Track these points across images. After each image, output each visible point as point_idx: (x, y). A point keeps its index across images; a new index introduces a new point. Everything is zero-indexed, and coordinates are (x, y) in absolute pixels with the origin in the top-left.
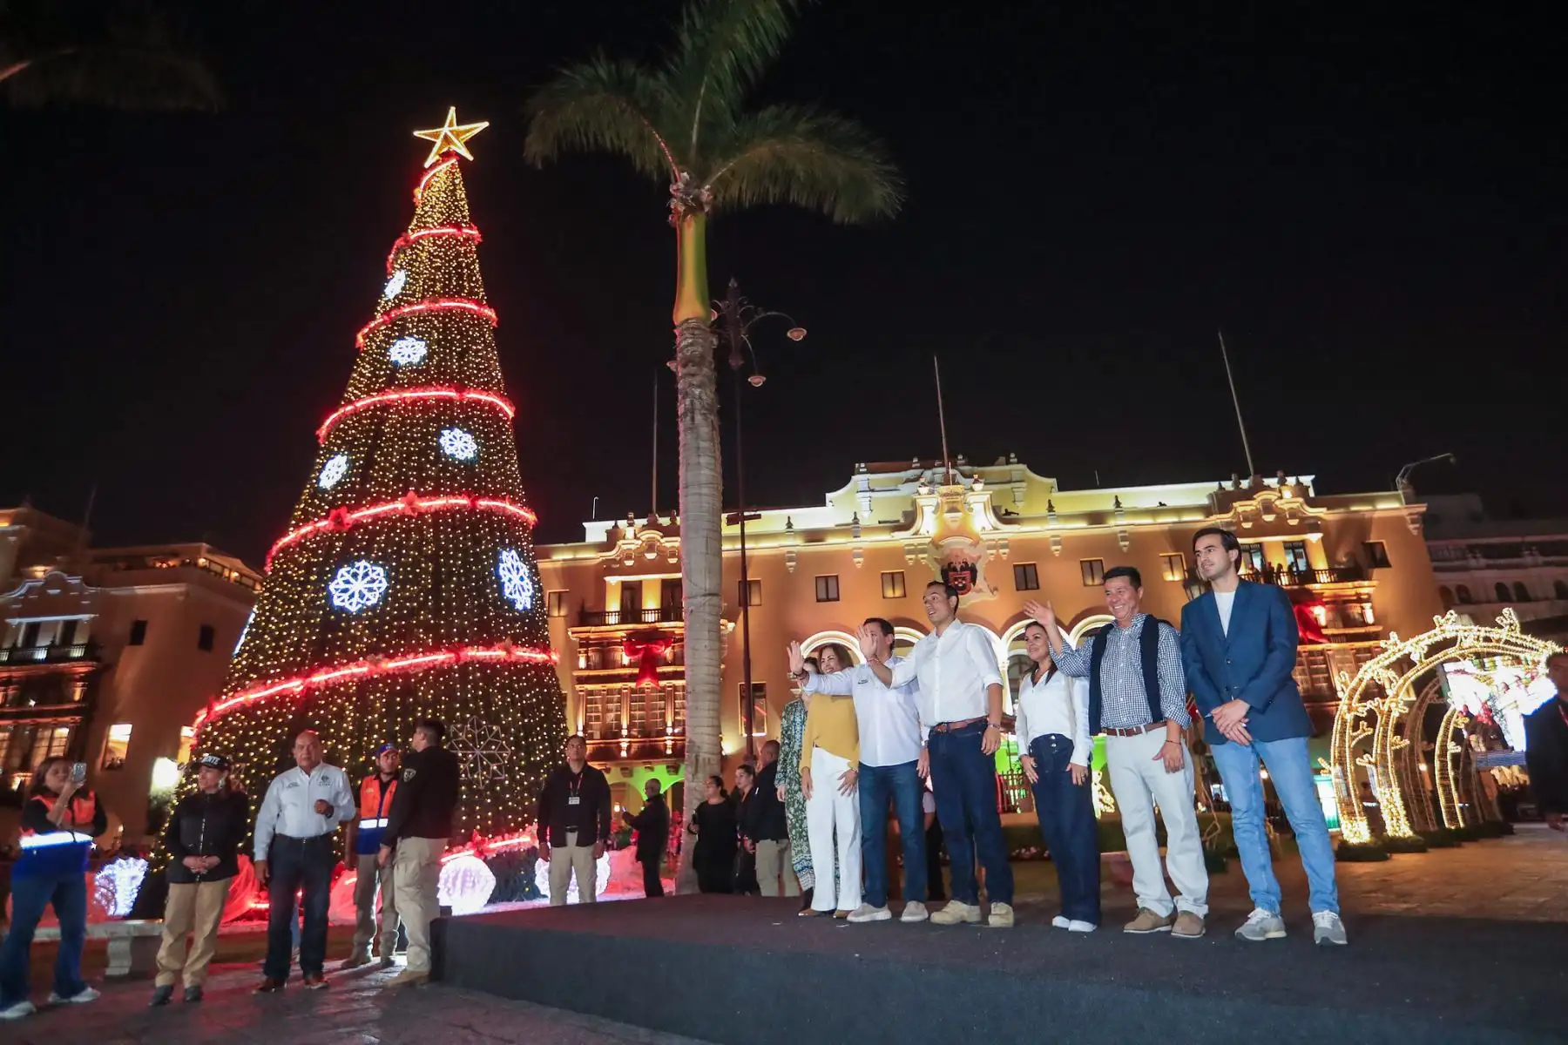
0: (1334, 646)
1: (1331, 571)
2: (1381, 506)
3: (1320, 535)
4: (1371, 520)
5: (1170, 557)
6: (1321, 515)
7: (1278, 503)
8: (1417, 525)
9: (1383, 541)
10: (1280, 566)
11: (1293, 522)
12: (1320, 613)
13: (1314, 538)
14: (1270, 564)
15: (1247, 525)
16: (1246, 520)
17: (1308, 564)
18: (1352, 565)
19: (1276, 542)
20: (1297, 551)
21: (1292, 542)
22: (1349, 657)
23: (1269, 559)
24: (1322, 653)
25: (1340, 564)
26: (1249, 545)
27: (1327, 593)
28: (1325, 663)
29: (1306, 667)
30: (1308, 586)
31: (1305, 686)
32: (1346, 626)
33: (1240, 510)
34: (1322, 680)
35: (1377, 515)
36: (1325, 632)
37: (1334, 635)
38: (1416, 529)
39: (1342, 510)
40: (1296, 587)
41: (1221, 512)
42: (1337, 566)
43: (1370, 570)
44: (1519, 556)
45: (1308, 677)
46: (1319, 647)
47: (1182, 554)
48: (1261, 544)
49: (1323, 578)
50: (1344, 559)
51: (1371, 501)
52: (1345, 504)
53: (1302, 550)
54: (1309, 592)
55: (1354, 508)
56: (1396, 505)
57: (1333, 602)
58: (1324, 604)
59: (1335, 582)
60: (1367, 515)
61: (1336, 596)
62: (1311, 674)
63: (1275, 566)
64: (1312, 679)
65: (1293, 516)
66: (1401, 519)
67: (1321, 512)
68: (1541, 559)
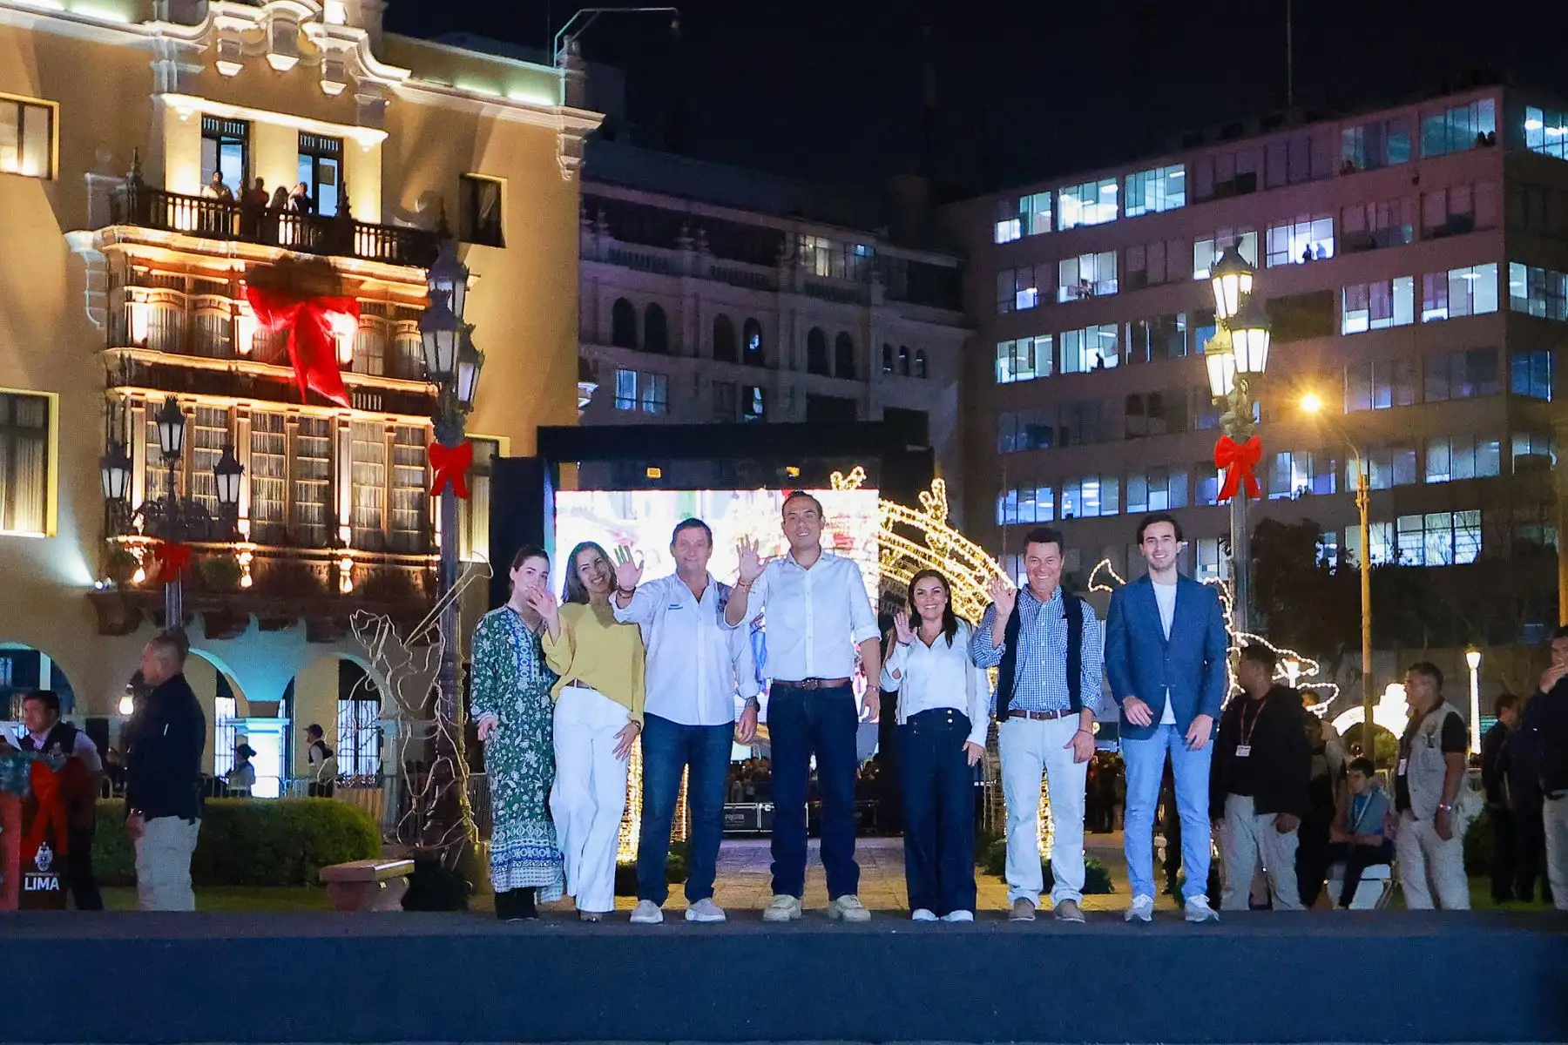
0: (358, 415)
1: (384, 230)
2: (518, 94)
3: (380, 136)
4: (490, 121)
5: (22, 105)
6: (395, 86)
7: (311, 28)
8: (574, 161)
9: (503, 181)
10: (282, 192)
11: (333, 88)
12: (345, 331)
13: (366, 141)
14: (260, 182)
15: (229, 69)
16: (230, 54)
17: (343, 204)
18: (429, 225)
19: (288, 129)
20: (323, 161)
21: (318, 137)
22: (382, 448)
23: (259, 173)
24: (326, 427)
25: (407, 216)
26: (222, 120)
27: (370, 285)
28: (329, 454)
29: (286, 458)
30: (333, 260)
31: (276, 502)
32: (389, 372)
33: (221, 22)
34: (314, 493)
35: (505, 114)
36: (346, 378)
37: (361, 389)
38: (569, 167)
39: (438, 84)
40: (308, 256)
41: (174, 19)
42: (398, 222)
43: (463, 245)
44: (674, 246)
45: (286, 483)
46: (324, 413)
47: (55, 105)
48: (247, 124)
49: (365, 243)
50: (417, 208)
51: (497, 76)
52: (446, 69)
53: (334, 163)
54: (334, 274)
55: (463, 86)
56: (543, 99)
57: (378, 309)
58: (355, 310)
59: (390, 261)
60: (487, 111)
61: (385, 295)
62: (293, 478)
63: (270, 188)
64: (293, 490)
65: (335, 73)
66: (547, 136)
67: (396, 78)
68: (709, 261)
